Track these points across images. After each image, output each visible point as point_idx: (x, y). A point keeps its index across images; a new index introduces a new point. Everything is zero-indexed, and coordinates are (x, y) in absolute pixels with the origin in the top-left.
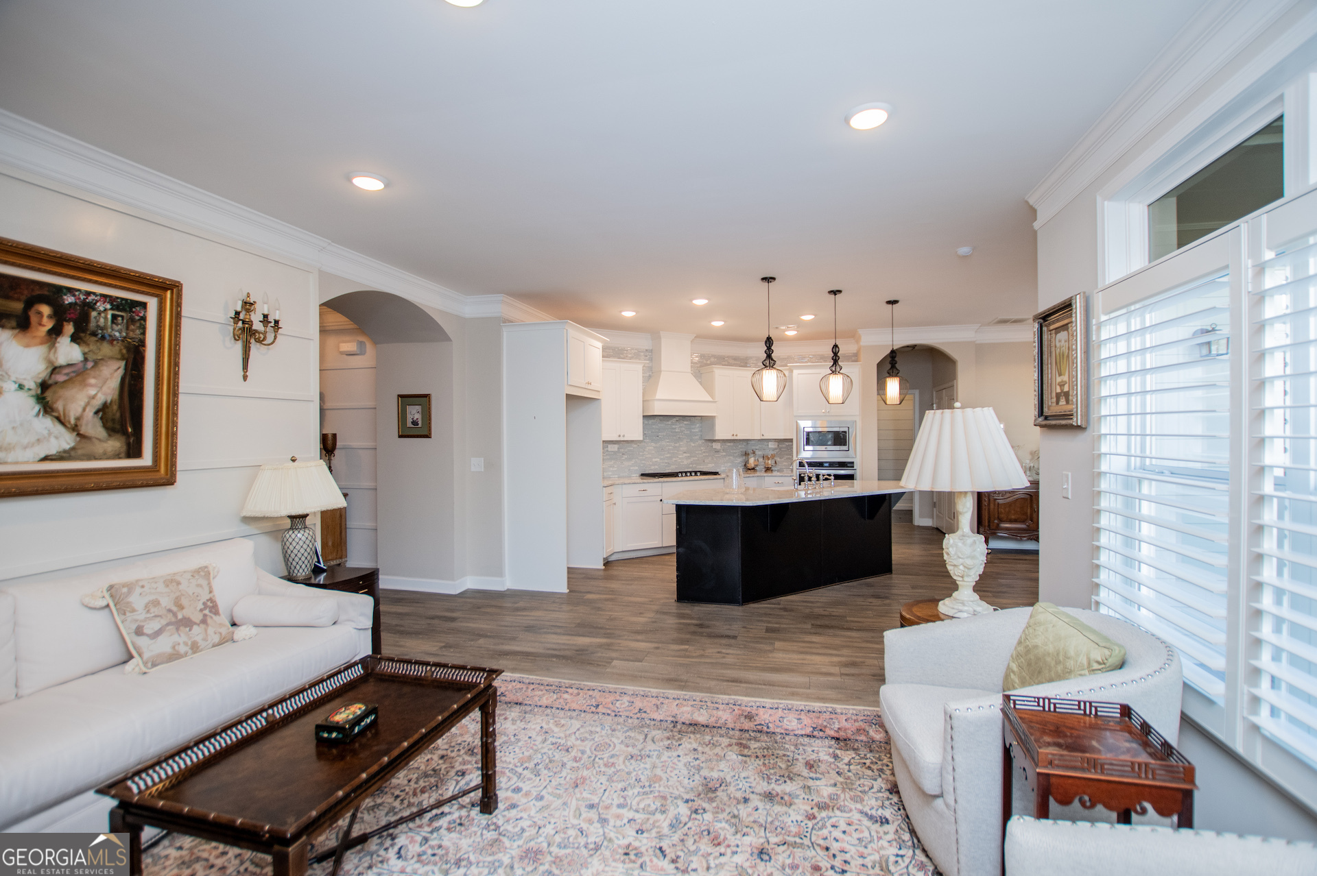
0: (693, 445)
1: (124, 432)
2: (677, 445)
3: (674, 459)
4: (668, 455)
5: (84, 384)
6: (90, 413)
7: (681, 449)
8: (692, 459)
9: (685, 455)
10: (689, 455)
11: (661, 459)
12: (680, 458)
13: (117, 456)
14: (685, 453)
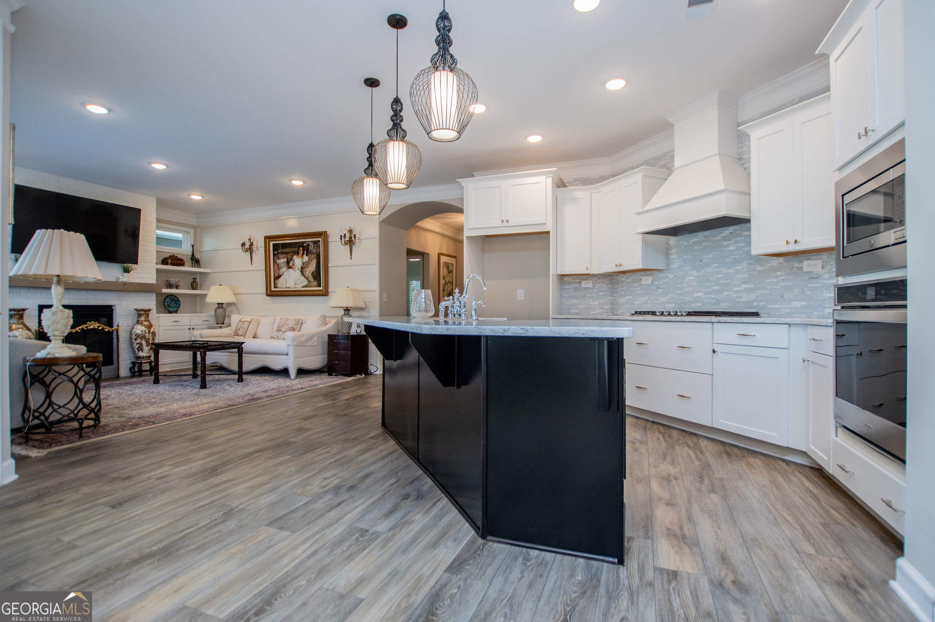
0: (760, 268)
1: (317, 280)
2: (731, 271)
3: (726, 293)
4: (716, 288)
5: (309, 267)
6: (310, 274)
7: (738, 276)
8: (759, 292)
9: (745, 286)
10: (751, 286)
11: (705, 293)
12: (736, 292)
13: (316, 287)
14: (745, 282)
